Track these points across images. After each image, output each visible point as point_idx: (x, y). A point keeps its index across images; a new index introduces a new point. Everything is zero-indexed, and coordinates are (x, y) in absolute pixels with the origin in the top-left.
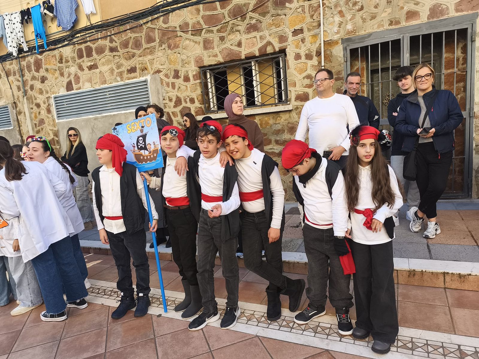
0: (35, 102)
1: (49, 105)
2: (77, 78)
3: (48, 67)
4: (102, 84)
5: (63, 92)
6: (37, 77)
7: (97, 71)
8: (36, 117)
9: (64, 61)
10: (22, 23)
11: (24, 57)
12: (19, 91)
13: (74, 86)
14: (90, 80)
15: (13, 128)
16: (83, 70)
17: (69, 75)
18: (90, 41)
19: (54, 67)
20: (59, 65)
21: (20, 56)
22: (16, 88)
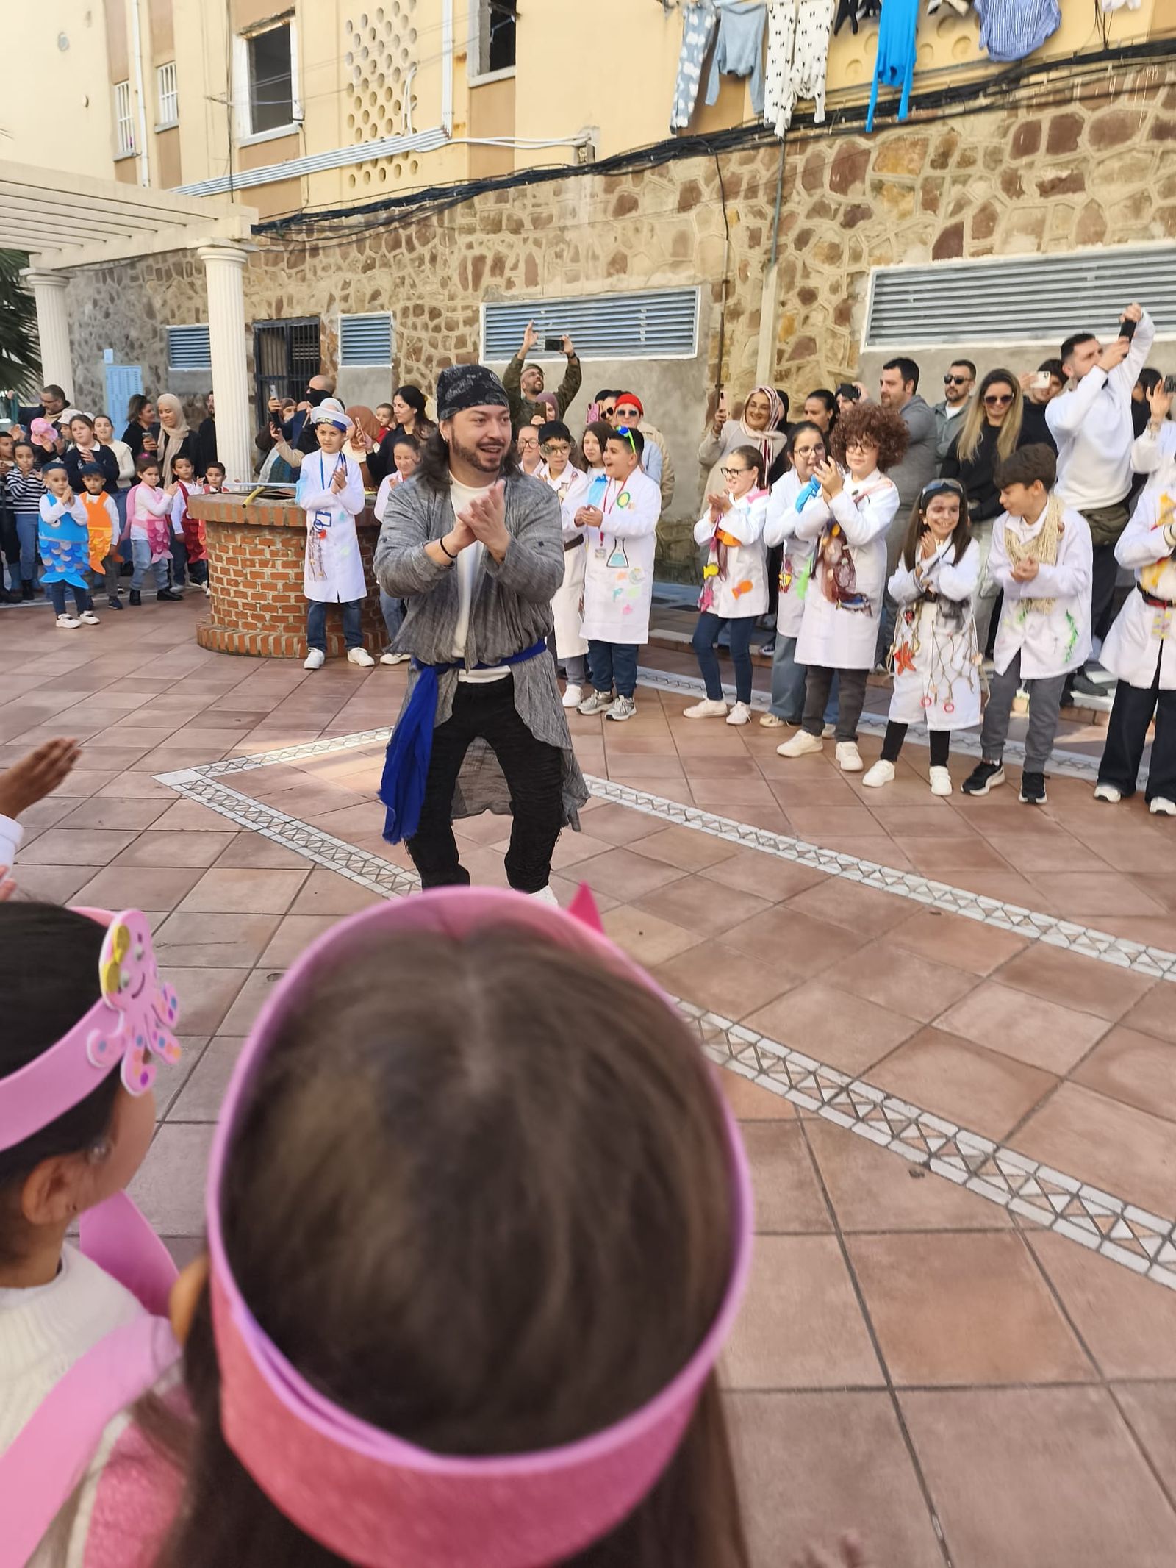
0: (800, 283)
1: (853, 297)
2: (987, 220)
3: (888, 177)
4: (1084, 242)
5: (918, 259)
6: (833, 207)
7: (1078, 199)
8: (789, 330)
9: (954, 160)
10: (837, 27)
11: (804, 141)
12: (751, 247)
13: (968, 243)
14: (1036, 229)
15: (694, 355)
16: (1020, 192)
17: (959, 207)
18: (1082, 99)
19: (906, 178)
20: (928, 171)
21: (792, 136)
22: (745, 236)
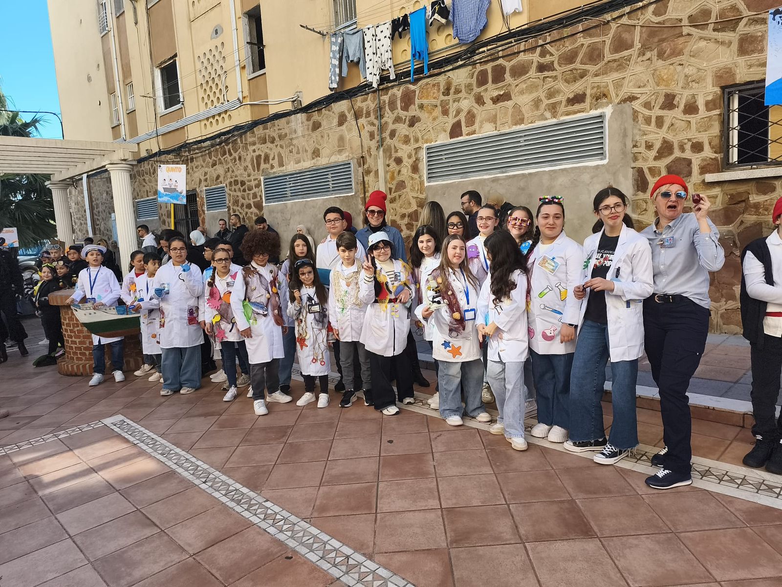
0: (394, 155)
1: (417, 159)
2: (471, 118)
3: (425, 101)
4: (516, 124)
5: (443, 139)
6: (404, 118)
7: (509, 103)
8: (393, 178)
9: (452, 91)
10: (392, 37)
11: (387, 89)
12: (371, 140)
13: (465, 130)
14: (493, 120)
15: (354, 193)
16: (483, 103)
17: (458, 112)
18: (502, 57)
19: (434, 102)
20: (442, 98)
21: (381, 87)
22: (368, 135)
